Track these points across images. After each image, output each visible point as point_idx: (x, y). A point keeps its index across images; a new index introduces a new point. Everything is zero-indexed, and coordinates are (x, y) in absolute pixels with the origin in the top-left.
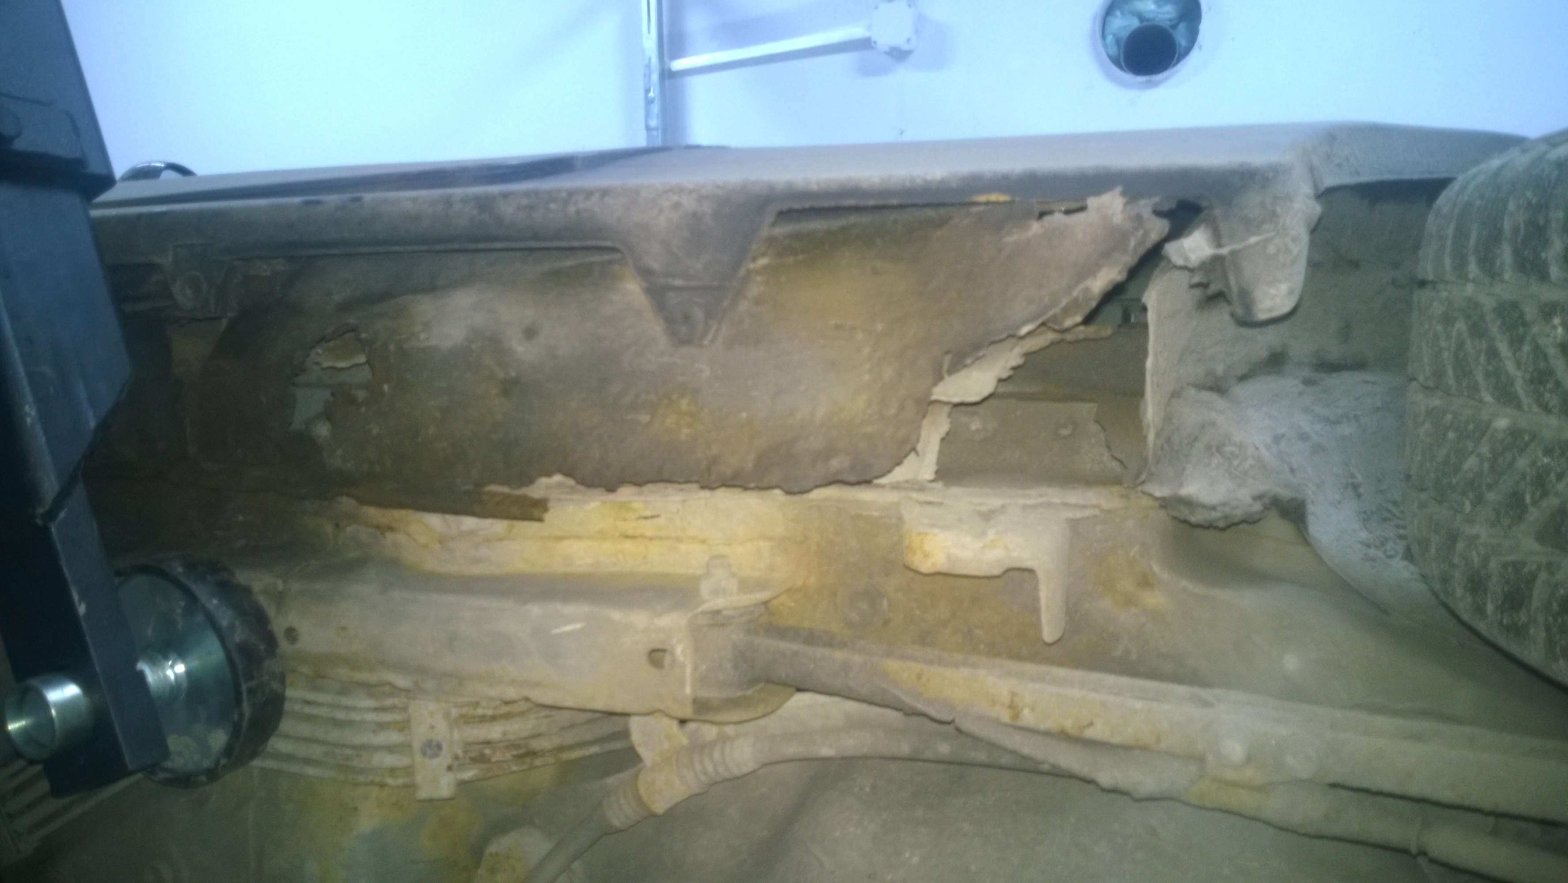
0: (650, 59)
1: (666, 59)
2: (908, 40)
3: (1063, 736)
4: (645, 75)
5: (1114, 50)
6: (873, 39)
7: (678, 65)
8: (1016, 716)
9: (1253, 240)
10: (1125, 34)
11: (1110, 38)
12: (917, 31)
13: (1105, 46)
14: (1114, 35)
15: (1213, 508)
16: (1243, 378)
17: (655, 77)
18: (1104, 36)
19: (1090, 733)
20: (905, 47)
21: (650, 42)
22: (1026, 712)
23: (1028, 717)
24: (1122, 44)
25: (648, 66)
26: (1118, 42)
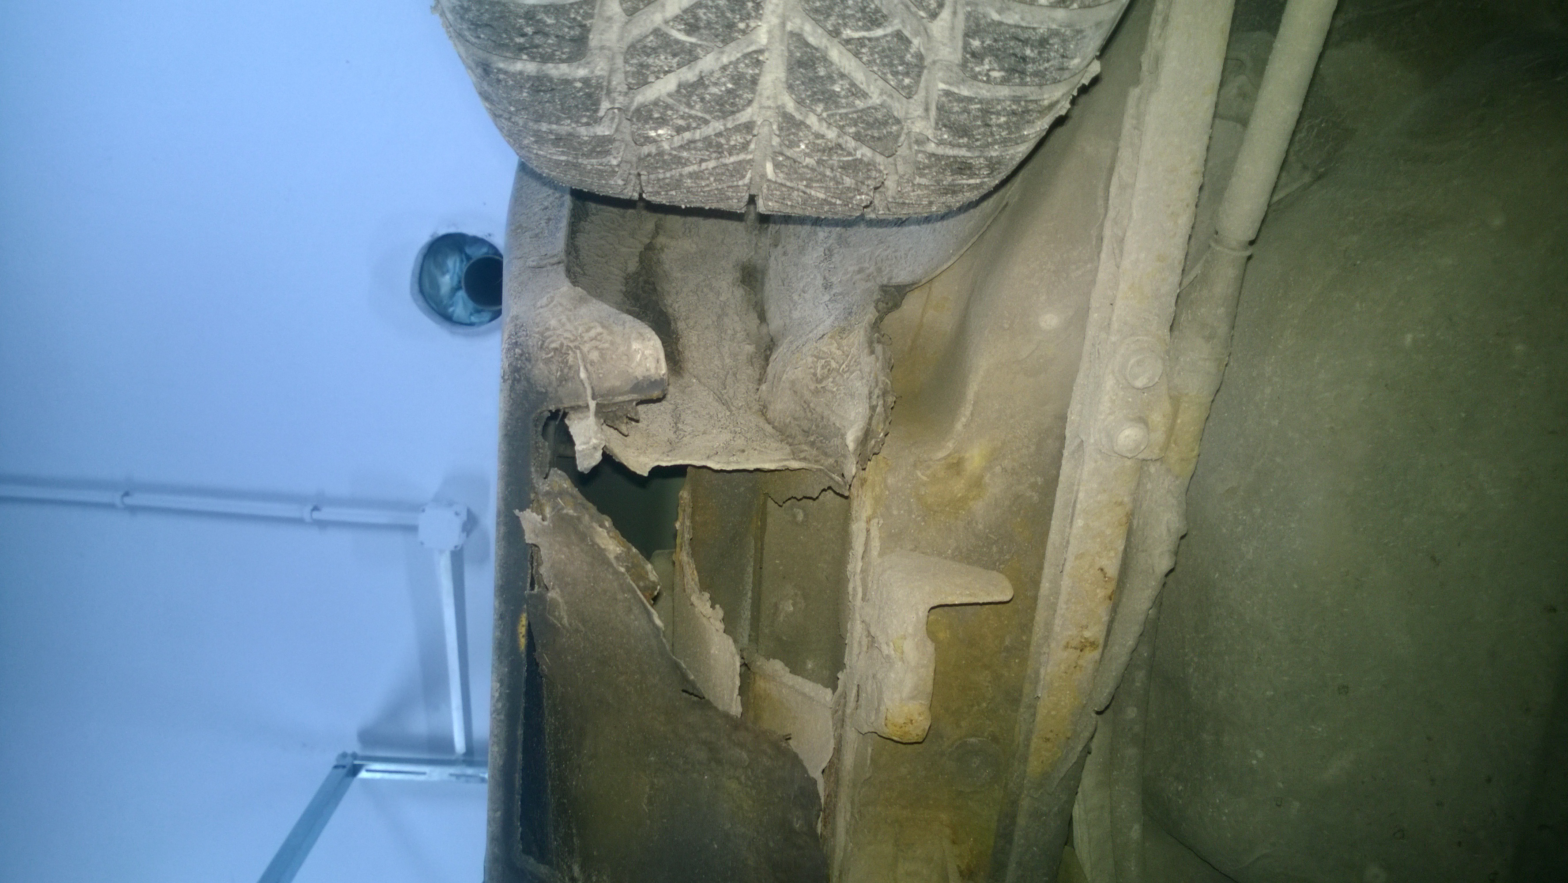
0: (451, 775)
1: (453, 758)
2: (457, 514)
3: (1116, 599)
4: (467, 782)
5: (486, 316)
6: (452, 548)
7: (460, 744)
8: (1093, 645)
9: (583, 375)
10: (471, 305)
11: (473, 319)
12: (450, 504)
13: (481, 323)
14: (471, 314)
15: (873, 408)
16: (762, 317)
17: (470, 771)
18: (472, 324)
19: (1113, 570)
20: (464, 516)
21: (435, 774)
22: (1087, 634)
23: (1094, 632)
24: (480, 308)
25: (458, 776)
26: (478, 311)
